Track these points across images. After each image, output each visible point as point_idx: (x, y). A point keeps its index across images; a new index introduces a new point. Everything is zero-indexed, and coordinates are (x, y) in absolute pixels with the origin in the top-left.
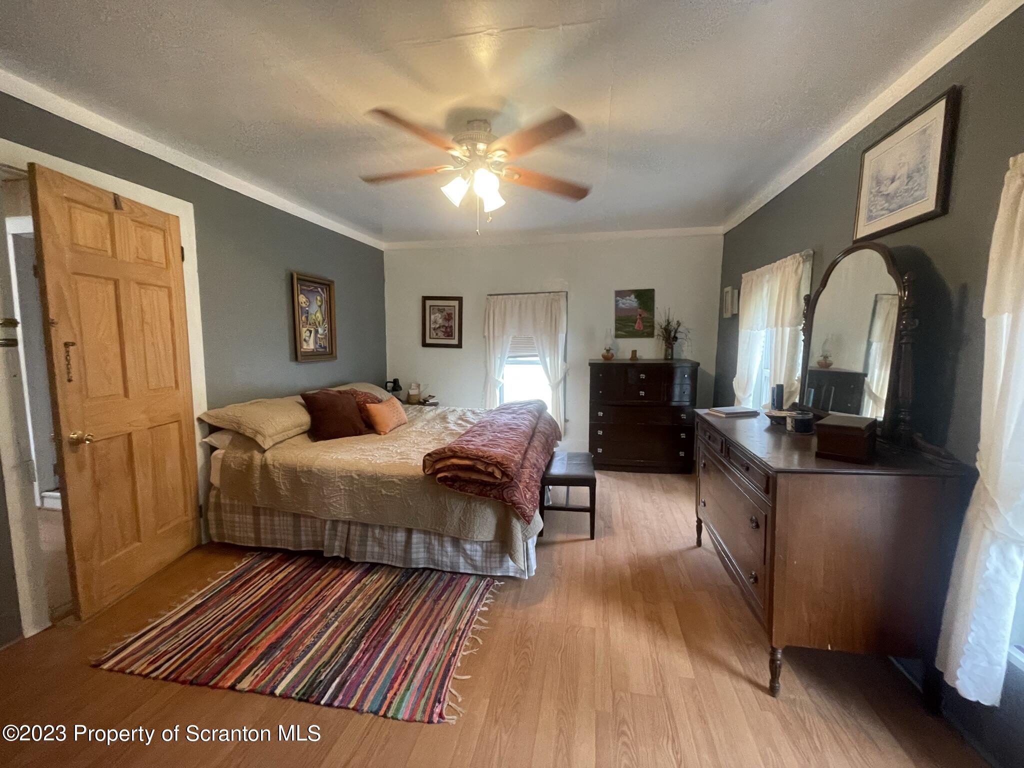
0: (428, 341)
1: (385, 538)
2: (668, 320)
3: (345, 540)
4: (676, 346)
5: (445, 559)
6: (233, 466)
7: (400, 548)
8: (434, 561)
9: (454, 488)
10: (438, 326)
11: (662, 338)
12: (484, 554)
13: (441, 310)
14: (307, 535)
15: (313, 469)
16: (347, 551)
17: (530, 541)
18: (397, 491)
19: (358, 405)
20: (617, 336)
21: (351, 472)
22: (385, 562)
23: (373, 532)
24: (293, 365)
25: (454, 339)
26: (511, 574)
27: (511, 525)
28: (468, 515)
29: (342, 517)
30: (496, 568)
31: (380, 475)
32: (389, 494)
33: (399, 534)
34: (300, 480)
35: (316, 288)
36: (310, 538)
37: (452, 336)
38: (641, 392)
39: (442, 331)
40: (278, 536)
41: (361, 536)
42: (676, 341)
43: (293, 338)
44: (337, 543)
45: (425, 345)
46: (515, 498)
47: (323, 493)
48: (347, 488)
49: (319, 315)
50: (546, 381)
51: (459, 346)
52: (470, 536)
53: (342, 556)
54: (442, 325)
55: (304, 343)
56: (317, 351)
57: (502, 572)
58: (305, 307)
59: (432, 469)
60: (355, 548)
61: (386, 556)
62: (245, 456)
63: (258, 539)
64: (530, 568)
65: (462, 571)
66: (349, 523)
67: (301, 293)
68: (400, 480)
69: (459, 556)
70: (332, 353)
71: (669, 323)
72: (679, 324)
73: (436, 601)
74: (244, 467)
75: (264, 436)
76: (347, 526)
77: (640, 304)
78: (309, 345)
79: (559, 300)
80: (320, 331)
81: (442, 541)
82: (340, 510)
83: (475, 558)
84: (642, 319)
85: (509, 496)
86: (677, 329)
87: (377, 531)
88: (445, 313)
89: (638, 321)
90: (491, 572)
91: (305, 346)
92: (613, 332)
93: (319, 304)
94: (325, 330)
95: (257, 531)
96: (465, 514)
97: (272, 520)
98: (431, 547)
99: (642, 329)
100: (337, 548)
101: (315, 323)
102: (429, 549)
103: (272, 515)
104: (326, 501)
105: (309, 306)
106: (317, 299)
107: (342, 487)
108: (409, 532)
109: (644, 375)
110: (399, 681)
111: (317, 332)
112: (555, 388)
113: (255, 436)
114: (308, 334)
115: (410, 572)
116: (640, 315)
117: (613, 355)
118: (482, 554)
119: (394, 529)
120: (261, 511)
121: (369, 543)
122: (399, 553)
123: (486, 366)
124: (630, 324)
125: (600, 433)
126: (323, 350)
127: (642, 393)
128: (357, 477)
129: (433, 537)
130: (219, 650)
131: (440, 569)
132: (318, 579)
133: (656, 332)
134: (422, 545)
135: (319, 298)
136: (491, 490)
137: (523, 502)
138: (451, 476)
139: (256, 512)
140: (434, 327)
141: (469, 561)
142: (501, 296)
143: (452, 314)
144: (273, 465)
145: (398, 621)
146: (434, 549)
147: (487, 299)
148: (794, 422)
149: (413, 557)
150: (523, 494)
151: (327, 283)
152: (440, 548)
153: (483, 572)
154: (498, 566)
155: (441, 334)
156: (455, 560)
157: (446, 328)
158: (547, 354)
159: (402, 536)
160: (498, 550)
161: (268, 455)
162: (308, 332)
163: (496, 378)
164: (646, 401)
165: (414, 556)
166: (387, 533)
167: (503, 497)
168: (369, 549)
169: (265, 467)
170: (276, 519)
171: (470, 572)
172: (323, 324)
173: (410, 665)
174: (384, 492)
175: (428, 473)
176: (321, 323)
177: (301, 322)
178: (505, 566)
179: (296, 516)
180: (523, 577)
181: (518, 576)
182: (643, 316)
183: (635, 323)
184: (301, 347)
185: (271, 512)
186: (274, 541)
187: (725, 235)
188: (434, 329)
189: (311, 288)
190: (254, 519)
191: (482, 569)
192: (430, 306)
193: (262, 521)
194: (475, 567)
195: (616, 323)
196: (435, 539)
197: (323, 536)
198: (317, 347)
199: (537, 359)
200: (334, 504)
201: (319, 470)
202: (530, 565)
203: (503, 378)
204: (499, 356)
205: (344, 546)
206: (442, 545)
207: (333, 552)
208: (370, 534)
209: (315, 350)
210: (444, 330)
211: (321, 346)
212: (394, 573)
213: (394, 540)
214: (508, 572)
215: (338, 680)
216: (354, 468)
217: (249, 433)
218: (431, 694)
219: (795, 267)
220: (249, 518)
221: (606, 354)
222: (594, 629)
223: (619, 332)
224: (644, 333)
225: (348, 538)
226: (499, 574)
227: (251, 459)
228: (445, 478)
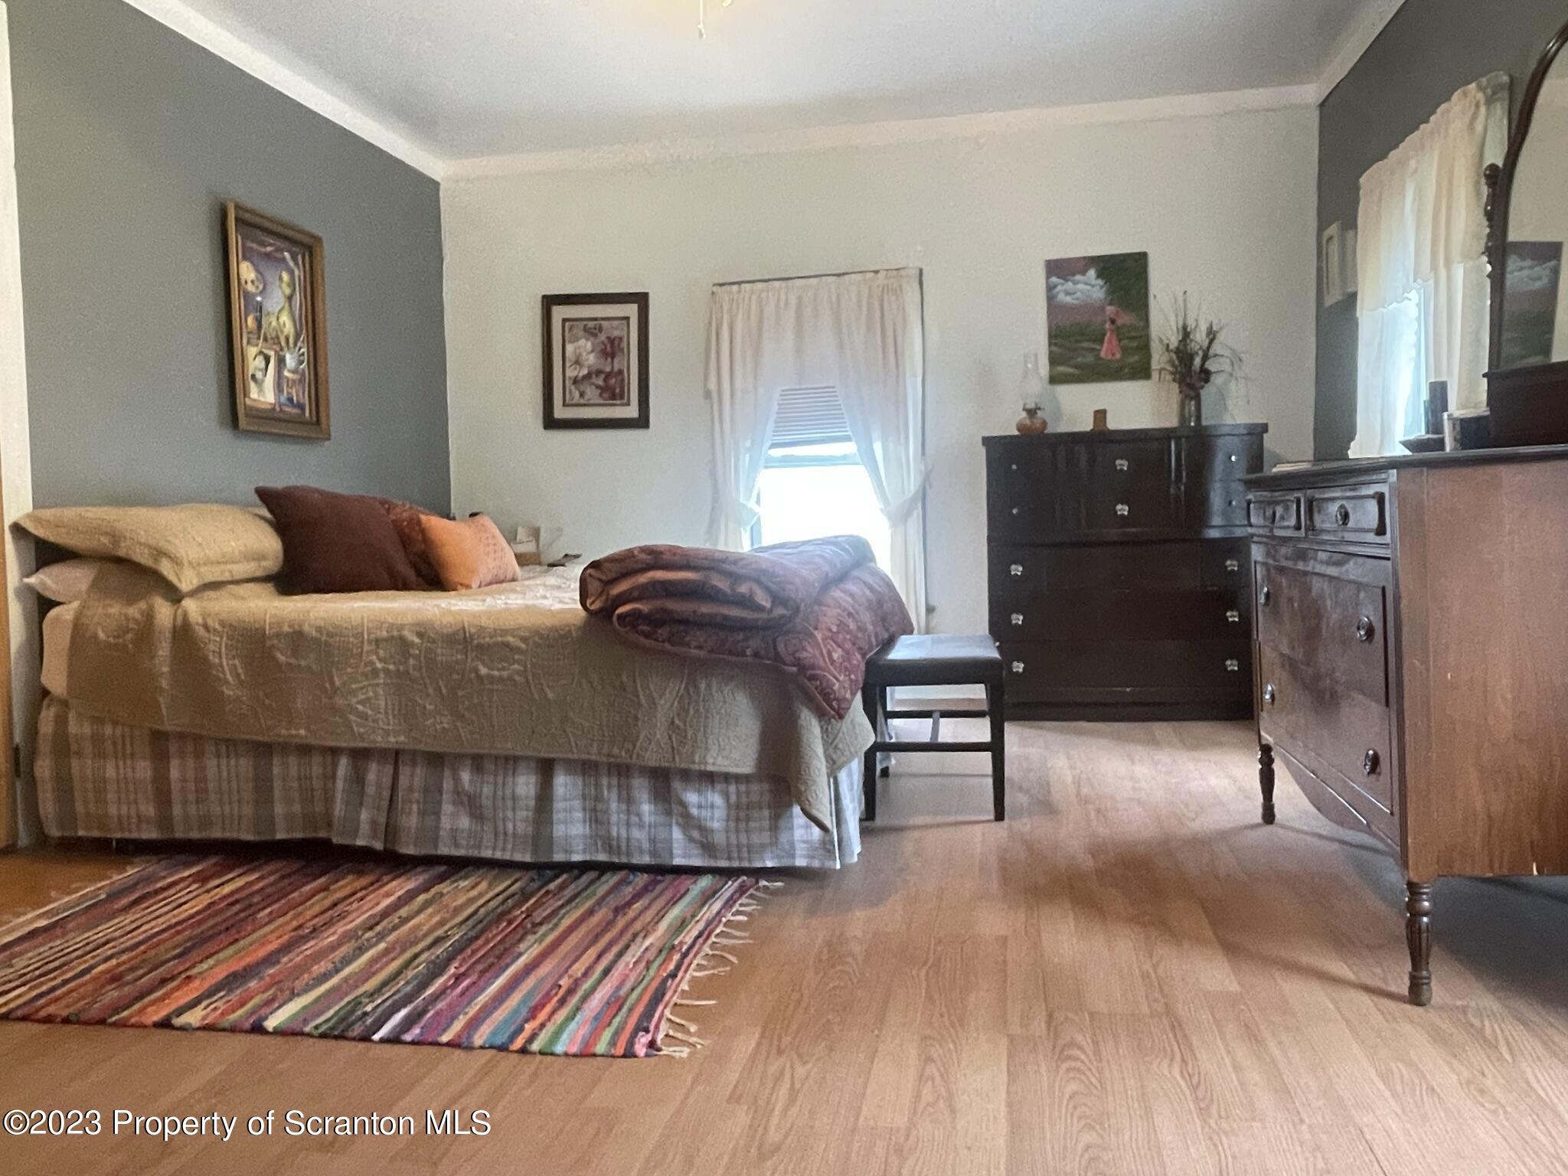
0: (560, 413)
1: (487, 790)
2: (1185, 328)
3: (385, 804)
4: (1208, 393)
5: (636, 834)
6: (102, 635)
7: (523, 814)
8: (609, 845)
9: (656, 640)
10: (585, 371)
11: (1169, 377)
12: (733, 813)
13: (592, 329)
14: (288, 801)
15: (306, 628)
16: (391, 831)
17: (843, 776)
18: (516, 666)
19: (396, 527)
20: (1054, 380)
21: (401, 627)
22: (487, 853)
23: (457, 780)
24: (226, 435)
25: (628, 404)
26: (801, 862)
27: (797, 723)
28: (691, 712)
29: (379, 740)
30: (763, 846)
31: (473, 630)
32: (496, 673)
33: (521, 780)
34: (274, 658)
35: (281, 250)
36: (297, 808)
37: (622, 398)
38: (1119, 507)
39: (598, 387)
40: (216, 809)
41: (426, 791)
42: (1207, 381)
43: (226, 368)
44: (365, 816)
45: (551, 423)
46: (804, 655)
47: (332, 683)
48: (392, 667)
49: (285, 318)
50: (876, 504)
51: (642, 422)
52: (697, 759)
53: (378, 846)
54: (594, 369)
55: (252, 385)
56: (281, 411)
57: (779, 857)
58: (255, 295)
59: (604, 597)
60: (410, 821)
61: (488, 837)
62: (134, 611)
63: (165, 820)
64: (844, 843)
65: (678, 861)
66: (396, 757)
67: (245, 258)
68: (524, 639)
69: (670, 825)
70: (318, 422)
71: (1186, 334)
72: (1212, 335)
73: (618, 911)
74: (130, 636)
75: (176, 561)
76: (389, 769)
77: (1109, 292)
78: (263, 394)
79: (901, 287)
80: (290, 361)
81: (629, 788)
82: (375, 721)
83: (709, 824)
84: (1120, 333)
85: (791, 649)
86: (1209, 348)
87: (466, 776)
88: (602, 337)
89: (1108, 334)
90: (750, 861)
91: (254, 393)
92: (1044, 369)
93: (288, 291)
94: (301, 362)
95: (162, 795)
96: (683, 710)
97: (201, 769)
98: (600, 806)
99: (1118, 356)
100: (365, 827)
101: (278, 337)
102: (596, 815)
103: (199, 755)
104: (340, 701)
105: (261, 293)
106: (281, 279)
107: (379, 665)
108: (546, 769)
109: (1126, 463)
110: (548, 1009)
111: (281, 361)
112: (899, 518)
113: (156, 560)
114: (260, 362)
115: (546, 870)
116: (1113, 322)
117: (1044, 424)
118: (728, 815)
119: (510, 762)
120: (173, 748)
121: (447, 808)
122: (521, 828)
123: (713, 474)
124: (1086, 345)
125: (1018, 619)
126: (295, 411)
127: (1123, 509)
128: (417, 640)
129: (605, 781)
130: (115, 978)
131: (624, 860)
132: (325, 889)
133: (1155, 365)
134: (577, 803)
135: (285, 276)
136: (746, 639)
137: (822, 663)
138: (650, 613)
139: (160, 744)
140: (575, 373)
141: (696, 834)
142: (748, 286)
143: (621, 339)
144: (206, 627)
145: (531, 938)
146: (607, 812)
147: (713, 293)
148: (1458, 428)
149: (555, 834)
150: (825, 652)
151: (306, 240)
152: (624, 807)
153: (729, 859)
154: (768, 841)
155: (591, 393)
156: (662, 834)
157: (608, 376)
158: (876, 434)
159: (527, 784)
160: (767, 798)
161: (190, 605)
162: (260, 358)
163: (742, 500)
164: (1134, 530)
165: (559, 831)
166: (491, 779)
167: (777, 654)
168: (446, 823)
169: (183, 632)
170: (211, 763)
171: (697, 862)
172: (295, 344)
173: (571, 991)
174: (483, 671)
175: (593, 608)
176: (291, 341)
177: (244, 330)
178: (784, 838)
179: (263, 750)
180: (828, 864)
181: (816, 864)
182: (1119, 322)
183: (1101, 342)
184: (246, 394)
185: (195, 742)
186: (205, 822)
187: (1322, 105)
188: (575, 381)
189: (269, 249)
190: (155, 770)
191: (729, 853)
192: (565, 320)
193: (174, 773)
194: (708, 848)
195: (1050, 344)
196: (609, 787)
197: (328, 799)
198: (283, 399)
199: (849, 448)
200: (360, 707)
201: (319, 629)
202: (845, 836)
203: (758, 502)
204: (748, 444)
205: (382, 820)
206: (629, 800)
207: (356, 836)
208: (447, 784)
209: (278, 409)
210: (600, 382)
211: (290, 400)
212: (510, 877)
213: (508, 792)
214: (793, 856)
215: (403, 1012)
216: (409, 619)
217: (143, 557)
218: (626, 1022)
219: (1467, 119)
220: (144, 769)
221: (1028, 422)
222: (1005, 939)
223: (1061, 369)
224: (1122, 369)
225: (392, 799)
226: (769, 864)
227: (149, 616)
228: (636, 615)
